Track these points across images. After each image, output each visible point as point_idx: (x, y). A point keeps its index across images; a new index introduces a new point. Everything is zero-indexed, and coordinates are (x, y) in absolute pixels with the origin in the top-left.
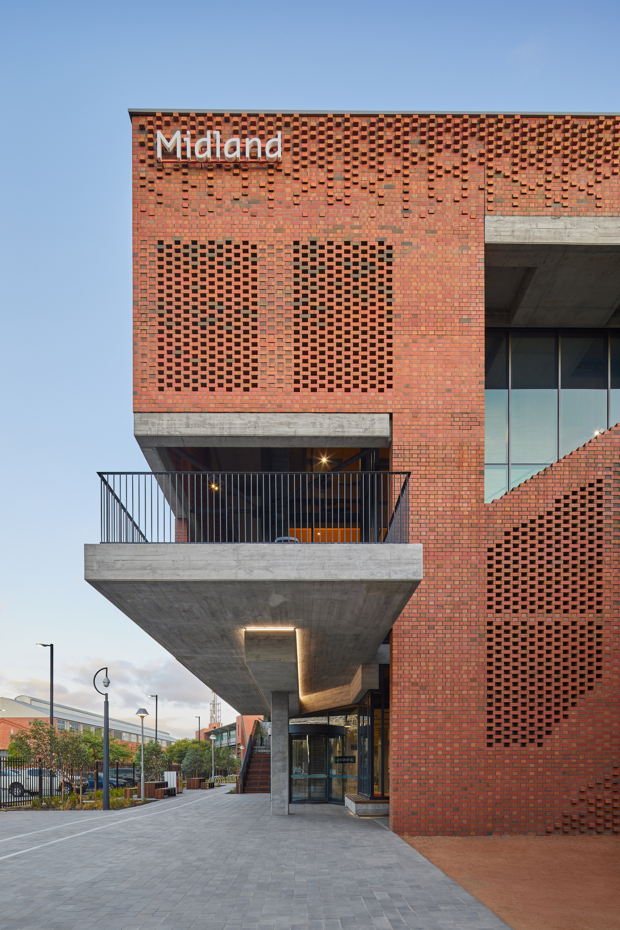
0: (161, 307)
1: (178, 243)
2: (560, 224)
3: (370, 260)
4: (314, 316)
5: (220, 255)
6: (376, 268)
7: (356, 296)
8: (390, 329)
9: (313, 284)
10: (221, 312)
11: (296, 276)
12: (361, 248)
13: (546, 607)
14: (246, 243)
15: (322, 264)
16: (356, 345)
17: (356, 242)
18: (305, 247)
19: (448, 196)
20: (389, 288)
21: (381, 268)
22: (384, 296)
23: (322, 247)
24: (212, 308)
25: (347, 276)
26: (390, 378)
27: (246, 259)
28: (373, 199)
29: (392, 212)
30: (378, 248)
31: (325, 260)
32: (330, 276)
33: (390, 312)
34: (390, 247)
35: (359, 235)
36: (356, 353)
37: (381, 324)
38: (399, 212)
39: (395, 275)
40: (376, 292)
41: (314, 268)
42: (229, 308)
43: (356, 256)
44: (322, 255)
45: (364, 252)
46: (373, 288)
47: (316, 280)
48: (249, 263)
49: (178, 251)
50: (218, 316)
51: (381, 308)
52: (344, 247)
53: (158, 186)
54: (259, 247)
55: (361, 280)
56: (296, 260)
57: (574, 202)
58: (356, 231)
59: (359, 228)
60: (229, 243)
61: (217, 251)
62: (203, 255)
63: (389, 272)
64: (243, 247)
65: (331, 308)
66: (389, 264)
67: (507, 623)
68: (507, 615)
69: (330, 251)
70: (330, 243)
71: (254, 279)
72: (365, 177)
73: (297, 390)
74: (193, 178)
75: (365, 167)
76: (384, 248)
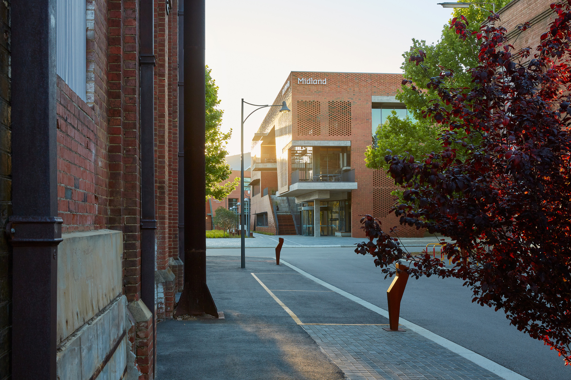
0: (298, 116)
1: (302, 101)
2: (389, 98)
3: (346, 106)
4: (333, 118)
5: (312, 104)
6: (347, 107)
7: (343, 114)
8: (350, 121)
9: (333, 111)
10: (312, 117)
11: (329, 109)
12: (344, 103)
13: (387, 185)
14: (318, 101)
15: (335, 106)
16: (343, 125)
17: (343, 101)
18: (331, 103)
19: (363, 91)
20: (350, 112)
21: (348, 107)
22: (349, 114)
23: (335, 103)
24: (310, 116)
25: (341, 109)
26: (350, 133)
27: (318, 105)
28: (347, 92)
29: (351, 95)
30: (348, 103)
31: (336, 105)
32: (337, 109)
33: (350, 118)
34: (350, 103)
35: (343, 100)
36: (343, 127)
37: (348, 120)
38: (352, 95)
39: (352, 109)
40: (347, 113)
41: (333, 107)
42: (314, 116)
43: (343, 105)
44: (335, 105)
45: (345, 104)
46: (346, 112)
47: (334, 110)
48: (318, 106)
49: (302, 103)
50: (311, 118)
51: (348, 117)
52: (340, 103)
53: (298, 88)
54: (321, 102)
55: (344, 110)
56: (329, 105)
57: (392, 93)
58: (343, 99)
59: (343, 98)
60: (314, 101)
61: (311, 103)
62: (308, 104)
63: (350, 108)
64: (317, 102)
65: (337, 117)
66: (350, 107)
67: (378, 189)
68: (378, 187)
69: (337, 104)
70: (337, 102)
71: (320, 110)
72: (345, 87)
73: (330, 135)
74: (306, 86)
75: (345, 85)
76: (349, 103)
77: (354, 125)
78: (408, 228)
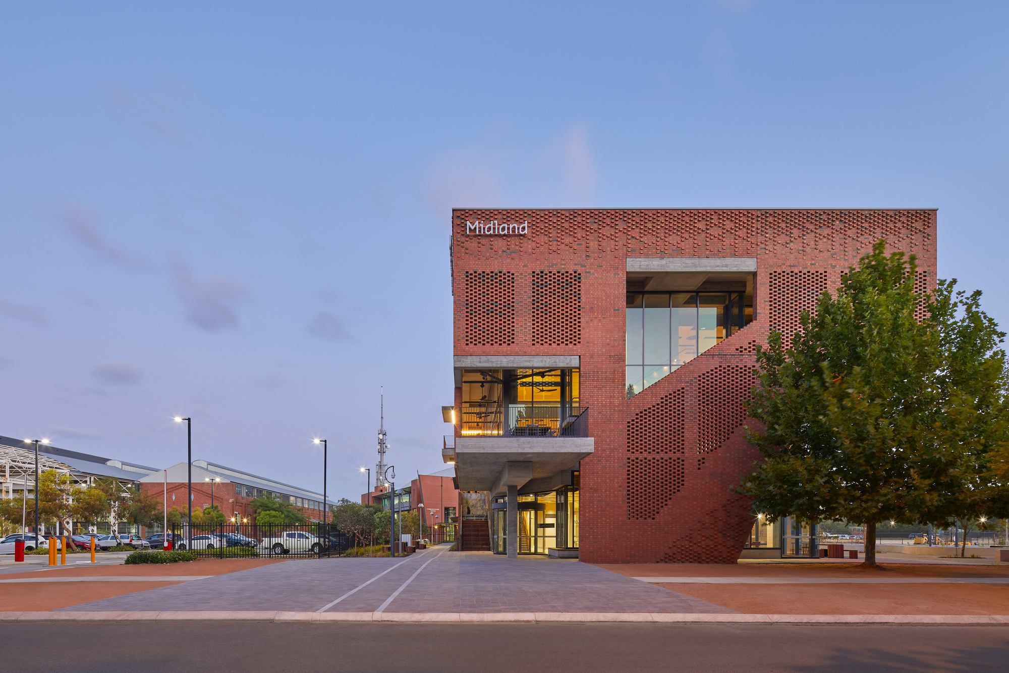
0: (467, 304)
1: (475, 272)
2: (664, 262)
3: (569, 280)
4: (542, 308)
5: (496, 278)
6: (572, 284)
7: (563, 298)
8: (579, 314)
9: (542, 292)
10: (496, 306)
11: (534, 288)
12: (565, 274)
13: (657, 451)
14: (509, 272)
15: (546, 282)
16: (563, 322)
17: (563, 271)
18: (538, 274)
19: (608, 249)
20: (579, 294)
21: (575, 284)
22: (576, 298)
23: (546, 274)
24: (492, 304)
25: (559, 288)
26: (579, 338)
27: (509, 280)
28: (571, 250)
29: (581, 257)
30: (574, 274)
31: (547, 280)
32: (550, 288)
33: (579, 306)
34: (579, 274)
35: (564, 268)
36: (563, 326)
37: (575, 312)
38: (584, 256)
39: (582, 288)
40: (572, 296)
41: (542, 284)
42: (500, 304)
43: (563, 278)
44: (546, 278)
45: (567, 276)
46: (571, 294)
47: (543, 290)
48: (510, 282)
49: (475, 276)
50: (495, 308)
51: (575, 304)
52: (557, 274)
53: (466, 244)
54: (515, 274)
55: (565, 290)
56: (534, 280)
57: (671, 251)
58: (563, 266)
59: (565, 265)
60: (500, 272)
61: (495, 276)
62: (488, 278)
63: (579, 286)
64: (507, 274)
65: (550, 304)
66: (579, 282)
67: (637, 459)
68: (637, 455)
69: (550, 276)
70: (550, 272)
71: (513, 290)
72: (568, 240)
73: (534, 344)
74: (483, 241)
75: (567, 235)
76: (577, 274)
77: (587, 322)
78: (703, 543)
